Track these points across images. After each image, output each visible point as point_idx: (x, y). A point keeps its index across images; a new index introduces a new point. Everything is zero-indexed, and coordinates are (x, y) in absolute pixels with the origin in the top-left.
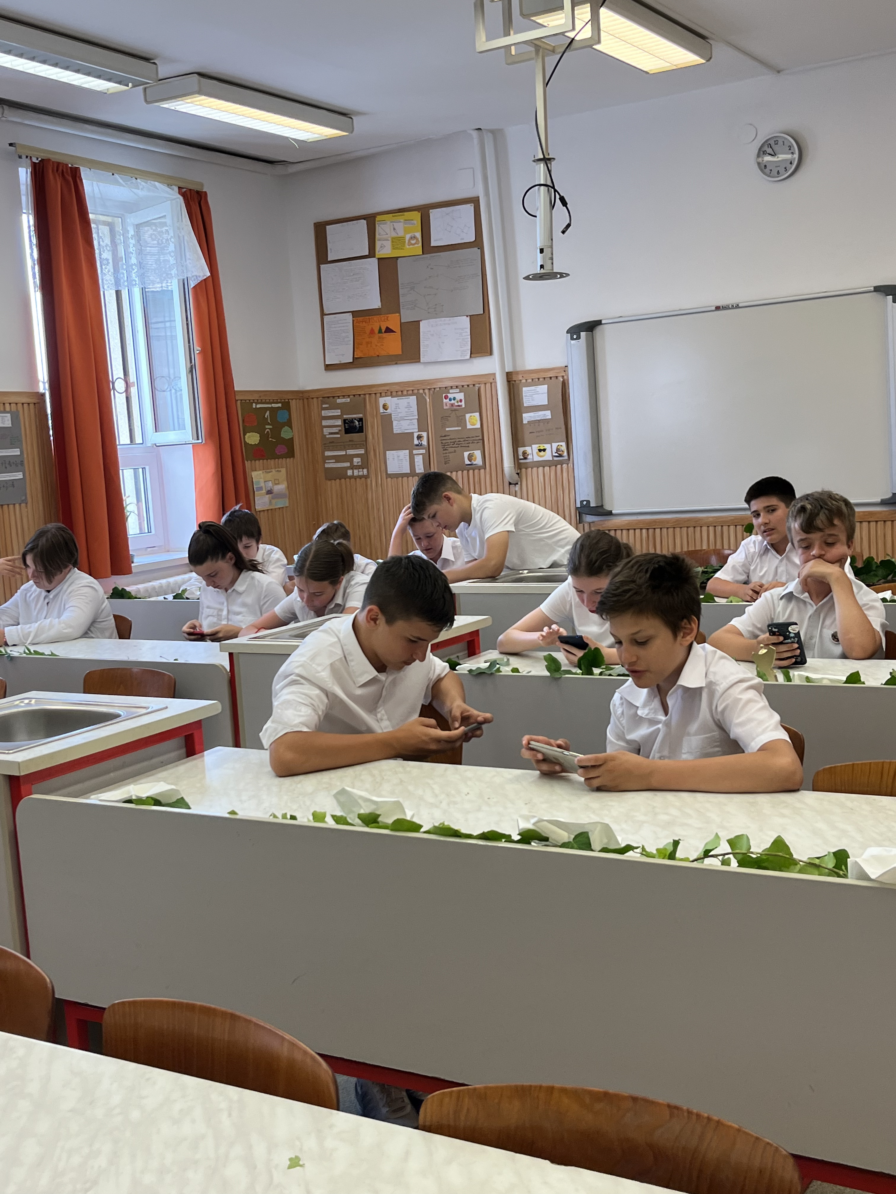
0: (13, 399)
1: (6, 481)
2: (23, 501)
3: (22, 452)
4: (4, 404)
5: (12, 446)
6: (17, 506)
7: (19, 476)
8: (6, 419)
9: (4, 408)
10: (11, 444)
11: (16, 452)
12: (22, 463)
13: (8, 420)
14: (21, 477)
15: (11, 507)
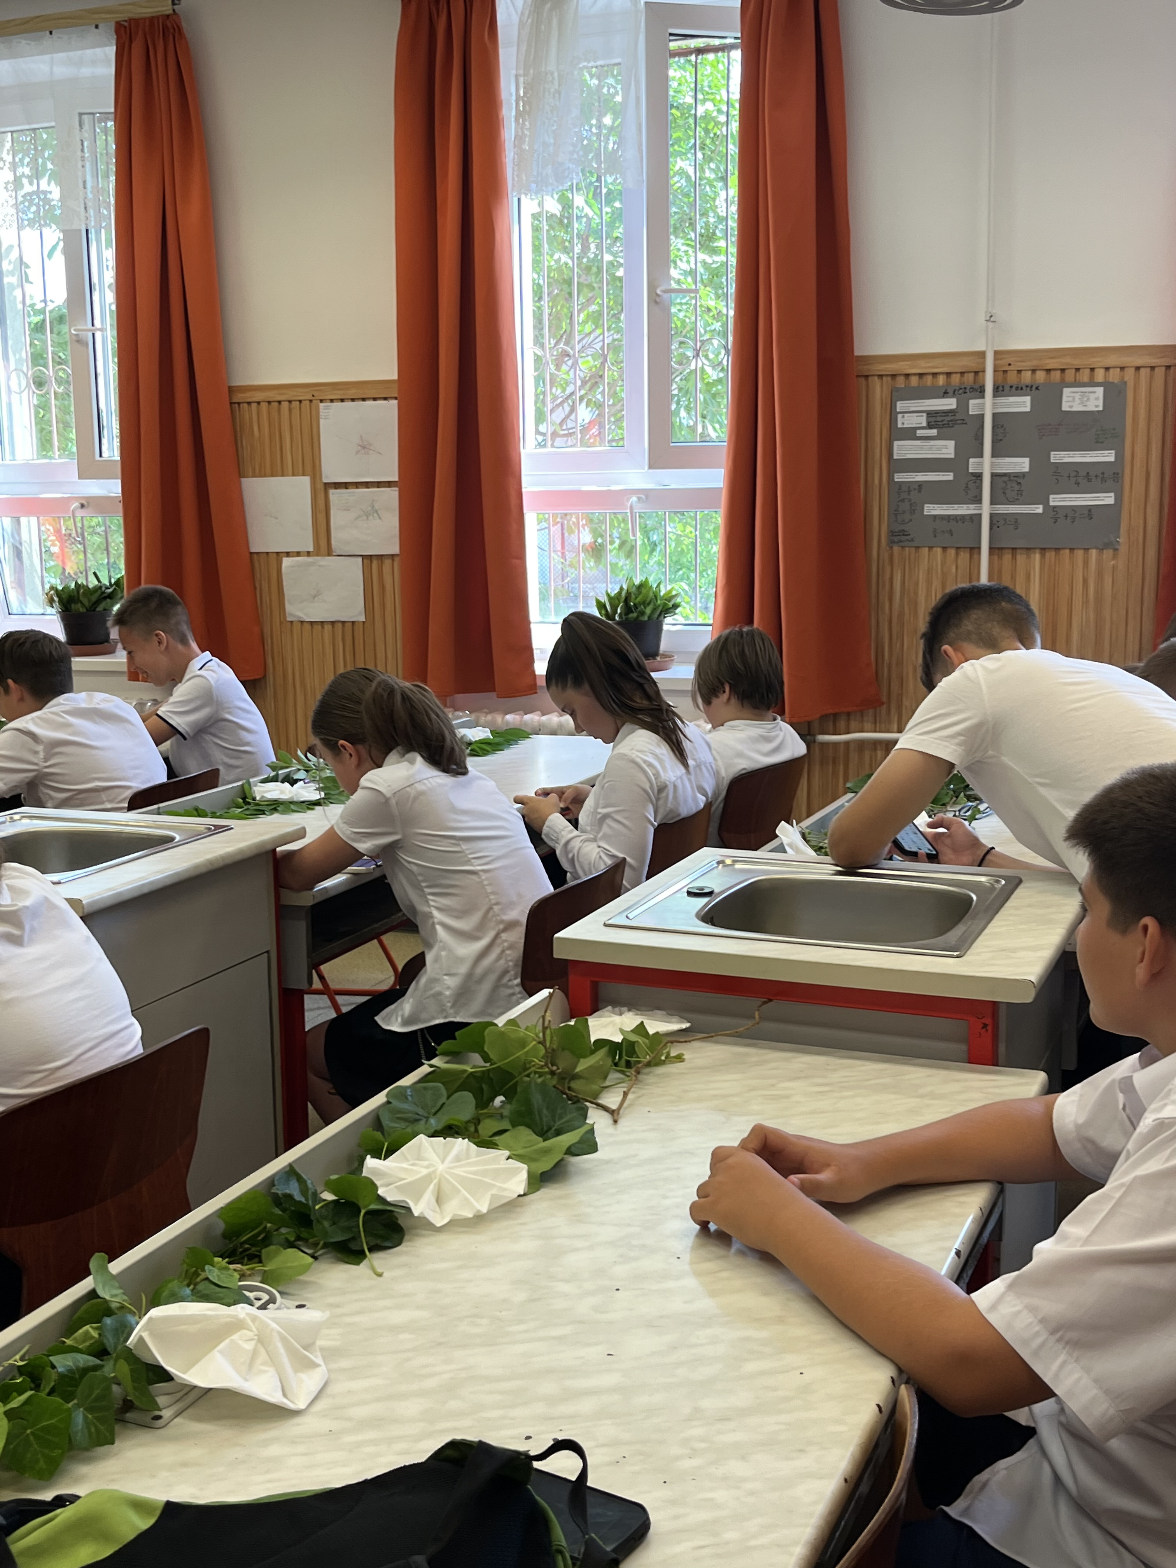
0: (1112, 360)
1: (1074, 508)
2: (1107, 545)
3: (1120, 456)
4: (1092, 369)
5: (1098, 444)
6: (1094, 552)
7: (1108, 499)
8: (1092, 396)
9: (1092, 377)
10: (1097, 442)
11: (1109, 456)
12: (1117, 477)
13: (1097, 399)
14: (1111, 501)
15: (1080, 553)
